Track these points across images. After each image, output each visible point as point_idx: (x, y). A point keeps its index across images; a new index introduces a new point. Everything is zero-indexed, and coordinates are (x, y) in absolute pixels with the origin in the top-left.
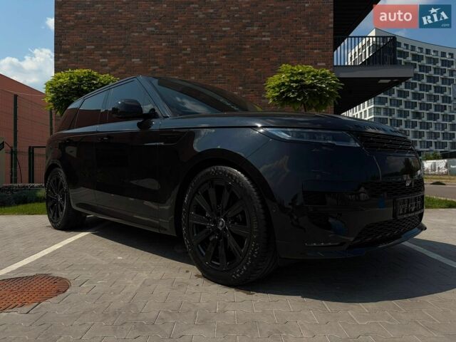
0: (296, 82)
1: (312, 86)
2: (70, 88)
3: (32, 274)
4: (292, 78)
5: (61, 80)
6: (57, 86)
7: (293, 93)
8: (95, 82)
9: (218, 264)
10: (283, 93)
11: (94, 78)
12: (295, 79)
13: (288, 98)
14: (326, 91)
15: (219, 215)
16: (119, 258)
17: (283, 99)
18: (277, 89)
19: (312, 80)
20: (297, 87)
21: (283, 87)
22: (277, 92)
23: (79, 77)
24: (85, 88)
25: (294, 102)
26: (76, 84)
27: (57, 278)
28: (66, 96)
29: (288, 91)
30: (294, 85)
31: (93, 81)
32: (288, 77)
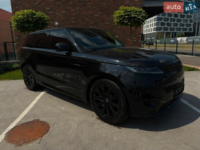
0: (127, 15)
1: (135, 18)
2: (24, 20)
3: (32, 120)
4: (126, 13)
5: (19, 17)
6: (17, 19)
7: (126, 21)
8: (35, 17)
9: (106, 116)
10: (122, 20)
11: (34, 14)
12: (127, 14)
13: (123, 23)
14: (140, 19)
15: (106, 97)
16: (63, 108)
17: (121, 23)
18: (119, 18)
19: (134, 14)
20: (128, 17)
21: (122, 18)
22: (119, 20)
23: (27, 15)
24: (31, 20)
25: (126, 24)
26: (26, 18)
27: (43, 122)
28: (22, 24)
29: (124, 19)
30: (126, 17)
31: (34, 16)
32: (124, 13)
